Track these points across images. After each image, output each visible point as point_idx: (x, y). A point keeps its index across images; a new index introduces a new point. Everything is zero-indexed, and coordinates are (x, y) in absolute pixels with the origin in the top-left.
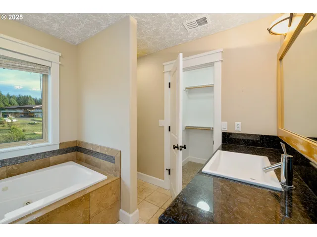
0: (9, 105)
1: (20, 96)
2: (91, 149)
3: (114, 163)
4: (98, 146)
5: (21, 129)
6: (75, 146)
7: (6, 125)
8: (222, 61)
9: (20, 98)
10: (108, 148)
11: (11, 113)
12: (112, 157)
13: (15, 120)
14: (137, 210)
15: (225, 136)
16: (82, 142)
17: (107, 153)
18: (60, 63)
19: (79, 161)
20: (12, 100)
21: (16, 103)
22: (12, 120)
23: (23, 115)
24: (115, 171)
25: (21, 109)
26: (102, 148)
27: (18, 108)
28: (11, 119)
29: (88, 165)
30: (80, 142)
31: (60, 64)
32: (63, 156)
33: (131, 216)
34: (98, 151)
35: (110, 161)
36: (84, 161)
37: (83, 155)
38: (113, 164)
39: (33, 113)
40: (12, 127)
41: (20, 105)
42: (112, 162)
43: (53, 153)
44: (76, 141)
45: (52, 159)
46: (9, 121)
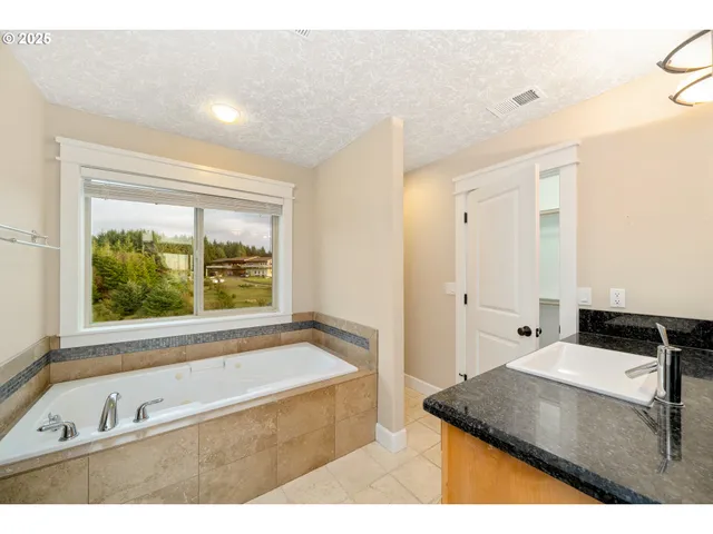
0: (216, 258)
2: (333, 325)
3: (368, 349)
6: (311, 320)
8: (577, 163)
10: (359, 326)
11: (218, 269)
12: (365, 339)
13: (222, 281)
14: (404, 430)
15: (587, 317)
16: (322, 315)
17: (358, 334)
18: (294, 198)
19: (317, 342)
21: (224, 255)
22: (219, 281)
23: (232, 273)
24: (369, 362)
25: (229, 263)
26: (350, 324)
27: (227, 262)
28: (218, 279)
30: (318, 315)
31: (293, 200)
32: (297, 334)
33: (393, 435)
34: (344, 329)
35: (362, 345)
36: (324, 344)
37: (322, 335)
38: (366, 350)
39: (245, 269)
40: (221, 289)
41: (228, 257)
42: (365, 348)
43: (285, 327)
44: (312, 314)
45: (284, 335)
46: (216, 281)
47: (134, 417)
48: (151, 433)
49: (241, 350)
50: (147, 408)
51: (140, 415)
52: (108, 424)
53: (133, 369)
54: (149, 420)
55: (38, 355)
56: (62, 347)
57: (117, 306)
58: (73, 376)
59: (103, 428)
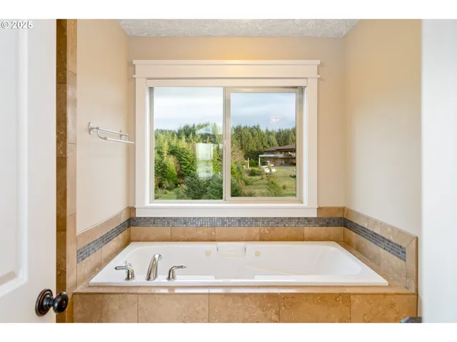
0: (268, 146)
1: (279, 130)
2: (366, 225)
3: (405, 260)
4: (376, 222)
5: (281, 185)
6: (342, 216)
7: (265, 176)
9: (280, 133)
10: (393, 229)
11: (270, 158)
12: (401, 247)
13: (274, 170)
16: (352, 211)
17: (391, 238)
18: (319, 76)
19: (347, 244)
20: (271, 137)
21: (276, 143)
22: (271, 170)
23: (283, 162)
24: (407, 277)
25: (280, 151)
26: (384, 226)
27: (278, 150)
28: (269, 168)
29: (360, 255)
30: (349, 211)
31: (318, 79)
32: (323, 231)
34: (377, 231)
35: (397, 254)
36: (355, 247)
37: (354, 236)
38: (402, 261)
39: (296, 158)
40: (272, 179)
41: (280, 145)
42: (401, 258)
44: (343, 209)
45: (308, 230)
46: (268, 171)
47: (167, 276)
48: (177, 291)
49: (262, 239)
50: (176, 271)
51: (171, 275)
52: (152, 276)
53: (178, 241)
54: (176, 281)
55: (123, 219)
56: (137, 216)
57: (189, 191)
58: (142, 239)
59: (149, 279)
